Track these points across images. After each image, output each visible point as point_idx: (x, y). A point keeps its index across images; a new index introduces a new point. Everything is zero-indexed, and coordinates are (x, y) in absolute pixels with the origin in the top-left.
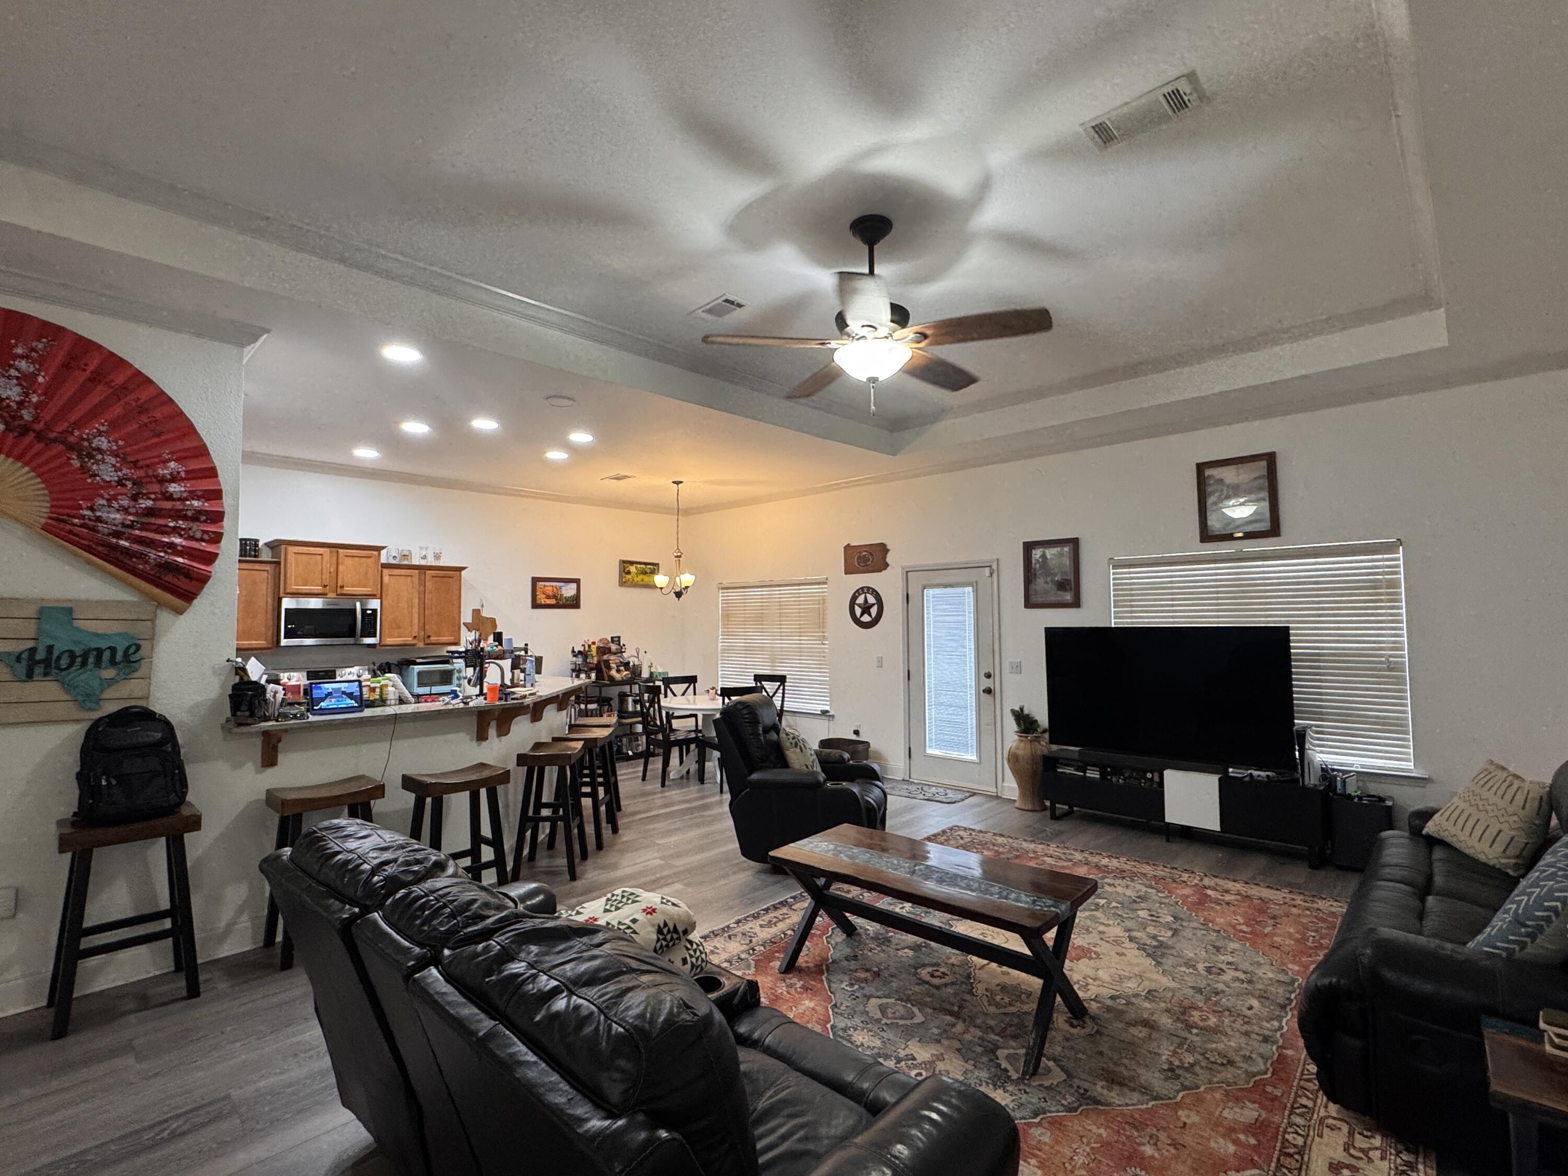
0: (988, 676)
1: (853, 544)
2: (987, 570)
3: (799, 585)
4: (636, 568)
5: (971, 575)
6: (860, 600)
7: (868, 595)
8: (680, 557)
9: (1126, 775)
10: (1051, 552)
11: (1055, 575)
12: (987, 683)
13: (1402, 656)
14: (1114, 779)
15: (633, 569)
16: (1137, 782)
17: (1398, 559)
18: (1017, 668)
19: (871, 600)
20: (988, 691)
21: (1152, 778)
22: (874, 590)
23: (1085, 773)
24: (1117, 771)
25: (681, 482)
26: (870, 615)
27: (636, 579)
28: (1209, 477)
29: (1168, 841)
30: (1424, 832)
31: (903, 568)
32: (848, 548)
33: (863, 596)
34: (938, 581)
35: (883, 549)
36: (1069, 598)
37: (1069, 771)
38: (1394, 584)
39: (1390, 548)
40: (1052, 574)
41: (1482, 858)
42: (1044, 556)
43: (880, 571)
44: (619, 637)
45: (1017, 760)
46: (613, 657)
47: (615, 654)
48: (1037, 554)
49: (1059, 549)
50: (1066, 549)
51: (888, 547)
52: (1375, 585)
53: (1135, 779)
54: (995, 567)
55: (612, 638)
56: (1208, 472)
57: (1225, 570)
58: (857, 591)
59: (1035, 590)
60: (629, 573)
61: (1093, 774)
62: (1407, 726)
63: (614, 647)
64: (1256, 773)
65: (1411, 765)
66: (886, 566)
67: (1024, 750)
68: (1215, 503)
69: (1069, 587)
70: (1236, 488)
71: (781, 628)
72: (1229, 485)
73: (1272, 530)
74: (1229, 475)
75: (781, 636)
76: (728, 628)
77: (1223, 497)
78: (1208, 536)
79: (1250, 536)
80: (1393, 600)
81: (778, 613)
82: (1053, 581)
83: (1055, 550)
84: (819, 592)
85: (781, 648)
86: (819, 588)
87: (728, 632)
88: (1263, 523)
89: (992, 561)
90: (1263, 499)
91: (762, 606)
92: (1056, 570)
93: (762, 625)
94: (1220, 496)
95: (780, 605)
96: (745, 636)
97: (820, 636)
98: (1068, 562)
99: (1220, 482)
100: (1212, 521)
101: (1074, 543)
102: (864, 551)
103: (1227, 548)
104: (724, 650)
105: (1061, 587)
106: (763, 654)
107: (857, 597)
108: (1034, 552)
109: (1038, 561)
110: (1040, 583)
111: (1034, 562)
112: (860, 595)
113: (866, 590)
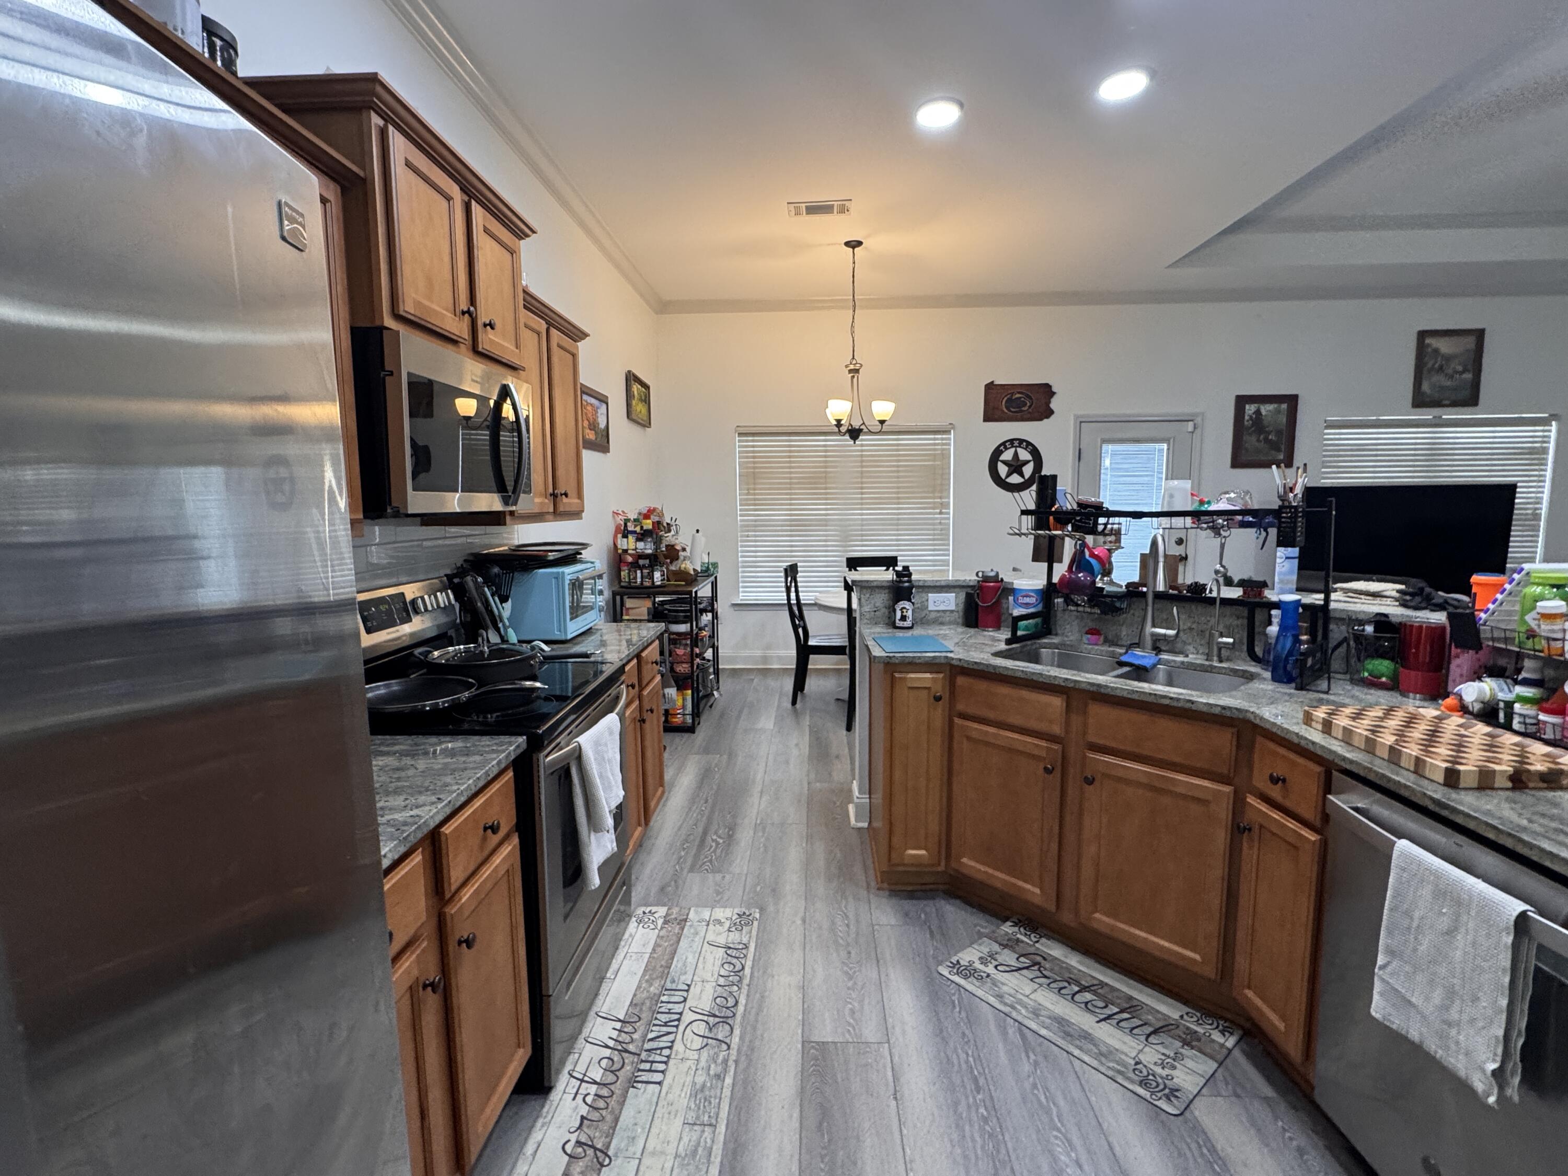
0: (1179, 542)
1: (996, 383)
2: (1190, 425)
3: (899, 433)
5: (1169, 429)
6: (1008, 455)
7: (1019, 450)
8: (857, 371)
10: (1266, 409)
11: (1269, 432)
12: (1179, 550)
13: (1541, 509)
17: (1550, 431)
19: (1024, 455)
22: (1029, 444)
25: (859, 243)
26: (1022, 475)
28: (1429, 345)
31: (1076, 417)
32: (990, 387)
33: (1013, 450)
34: (1119, 435)
35: (1047, 391)
36: (1282, 457)
38: (1545, 451)
39: (1545, 422)
40: (1266, 432)
42: (1258, 412)
43: (1041, 419)
48: (1250, 409)
49: (1276, 406)
50: (1284, 406)
51: (1054, 389)
52: (1532, 451)
54: (1199, 420)
56: (1428, 341)
57: (1422, 435)
58: (1004, 444)
59: (1247, 450)
66: (1049, 413)
68: (1430, 371)
69: (1283, 447)
70: (1448, 358)
71: (862, 493)
72: (1443, 356)
73: (1471, 399)
74: (1444, 346)
75: (862, 504)
76: (755, 494)
77: (1437, 366)
78: (1420, 401)
79: (1455, 404)
80: (1542, 464)
81: (857, 472)
82: (1267, 440)
83: (1271, 407)
84: (935, 444)
85: (862, 520)
86: (935, 439)
87: (755, 500)
88: (1465, 394)
89: (1196, 415)
90: (1468, 371)
91: (826, 462)
92: (1271, 429)
93: (826, 488)
94: (1434, 365)
95: (862, 461)
96: (791, 504)
97: (934, 503)
98: (1285, 420)
99: (1436, 351)
100: (1425, 387)
101: (1292, 401)
102: (1019, 393)
103: (1427, 415)
104: (746, 527)
105: (1275, 447)
106: (826, 531)
107: (1002, 452)
108: (1247, 407)
109: (1251, 417)
110: (1251, 441)
111: (1247, 418)
112: (1006, 449)
113: (1016, 443)
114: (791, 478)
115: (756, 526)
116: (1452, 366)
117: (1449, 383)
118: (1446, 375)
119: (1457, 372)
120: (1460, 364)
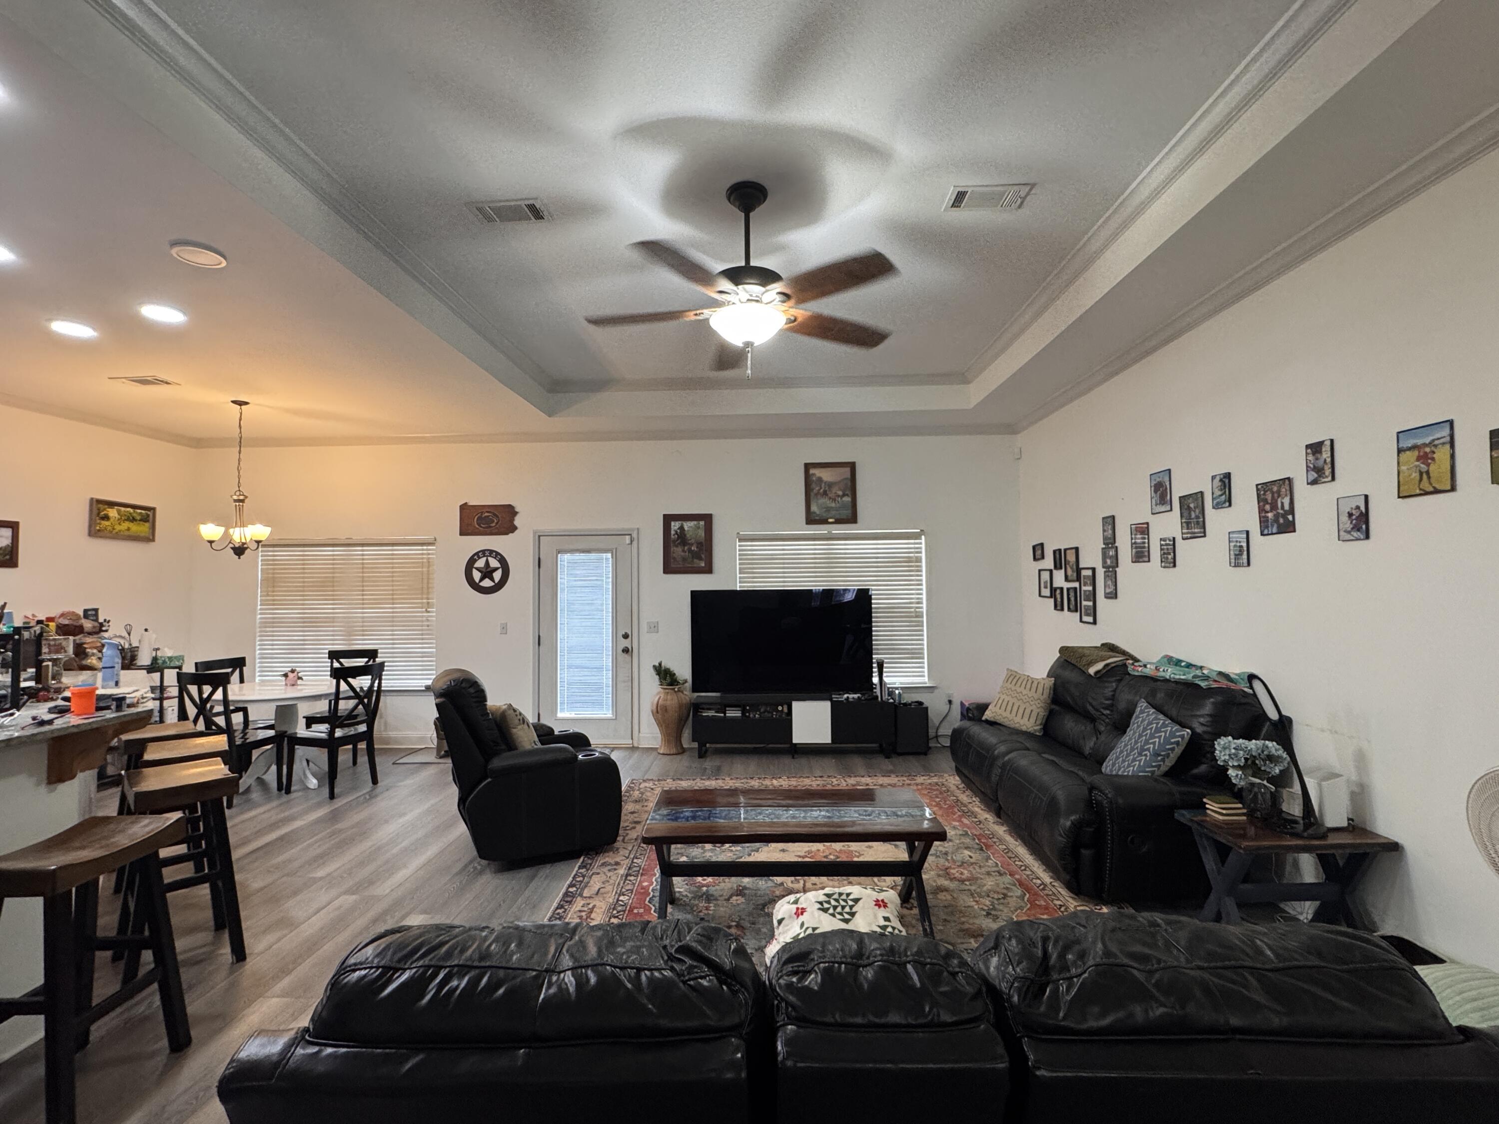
0: (626, 636)
1: (471, 503)
2: (628, 538)
3: (393, 545)
4: (119, 512)
5: (611, 542)
6: (480, 563)
7: (490, 558)
8: (242, 501)
9: (762, 710)
10: (688, 525)
11: (692, 544)
12: (626, 643)
13: (922, 608)
14: (751, 716)
15: (113, 513)
16: (770, 715)
17: (921, 543)
18: (654, 628)
19: (494, 563)
20: (626, 651)
21: (782, 710)
22: (497, 554)
23: (725, 714)
24: (755, 707)
25: (246, 403)
26: (492, 579)
27: (118, 528)
28: (814, 474)
29: (793, 758)
30: (984, 718)
31: (535, 533)
32: (464, 508)
33: (485, 558)
34: (572, 547)
35: (510, 511)
36: (703, 565)
37: (711, 713)
38: (919, 560)
39: (917, 536)
40: (689, 544)
41: (1024, 728)
42: (682, 528)
43: (507, 534)
44: (96, 610)
45: (666, 710)
46: (88, 640)
47: (90, 634)
48: (675, 526)
49: (695, 523)
50: (702, 523)
51: (517, 510)
52: (909, 560)
53: (769, 712)
54: (635, 535)
55: (86, 611)
56: (812, 471)
57: (819, 546)
58: (477, 554)
59: (674, 558)
60: (106, 518)
61: (733, 713)
62: (923, 654)
63: (88, 625)
64: (851, 696)
65: (926, 679)
66: (513, 529)
67: (672, 701)
68: (816, 495)
69: (703, 556)
70: (830, 485)
71: (363, 595)
72: (825, 483)
73: (852, 519)
74: (826, 475)
75: (363, 604)
76: (273, 596)
77: (822, 490)
78: (811, 520)
79: (838, 521)
80: (918, 571)
81: (359, 577)
82: (690, 551)
83: (692, 524)
84: (422, 554)
85: (363, 617)
86: (423, 550)
87: (274, 600)
88: (847, 513)
89: (633, 530)
90: (847, 495)
91: (334, 568)
92: (693, 541)
93: (333, 591)
94: (820, 490)
95: (363, 568)
96: (303, 604)
97: (422, 603)
98: (703, 535)
99: (820, 480)
100: (814, 508)
101: (707, 519)
102: (487, 512)
103: (822, 530)
104: (265, 624)
105: (697, 556)
106: (333, 627)
107: (476, 561)
108: (673, 523)
109: (676, 532)
110: (678, 552)
111: (673, 532)
112: (479, 558)
113: (487, 553)
114: (304, 582)
115: (273, 623)
116: (834, 491)
117: (833, 505)
118: (830, 498)
119: (839, 496)
120: (841, 490)
